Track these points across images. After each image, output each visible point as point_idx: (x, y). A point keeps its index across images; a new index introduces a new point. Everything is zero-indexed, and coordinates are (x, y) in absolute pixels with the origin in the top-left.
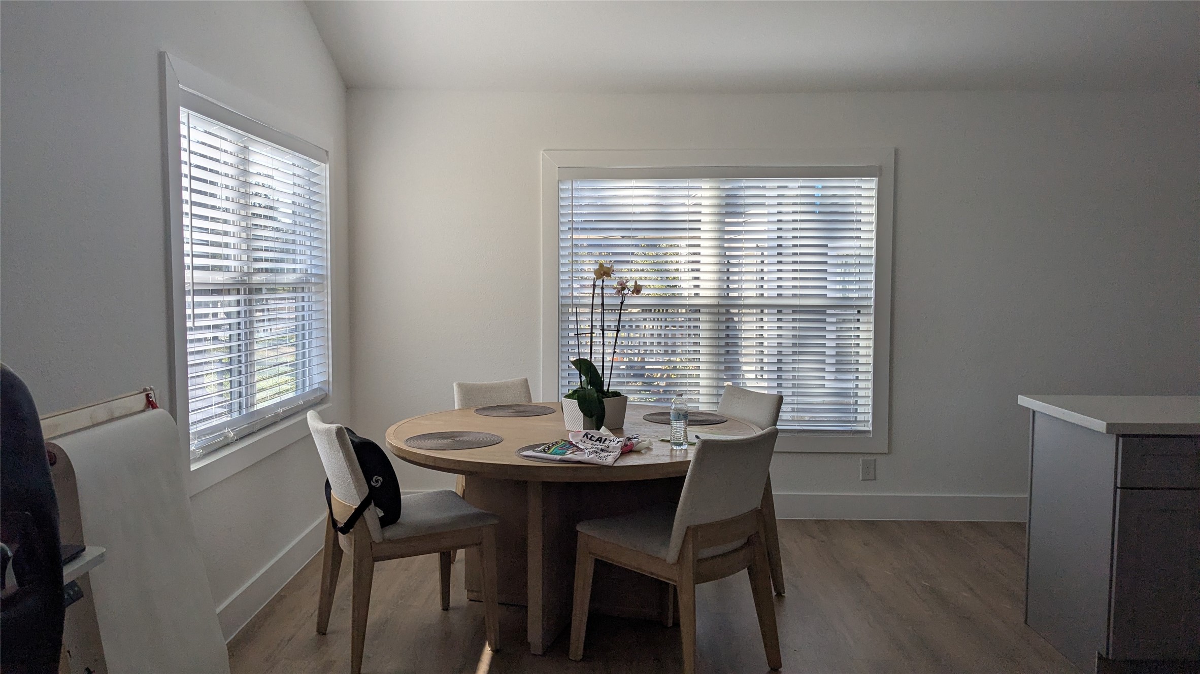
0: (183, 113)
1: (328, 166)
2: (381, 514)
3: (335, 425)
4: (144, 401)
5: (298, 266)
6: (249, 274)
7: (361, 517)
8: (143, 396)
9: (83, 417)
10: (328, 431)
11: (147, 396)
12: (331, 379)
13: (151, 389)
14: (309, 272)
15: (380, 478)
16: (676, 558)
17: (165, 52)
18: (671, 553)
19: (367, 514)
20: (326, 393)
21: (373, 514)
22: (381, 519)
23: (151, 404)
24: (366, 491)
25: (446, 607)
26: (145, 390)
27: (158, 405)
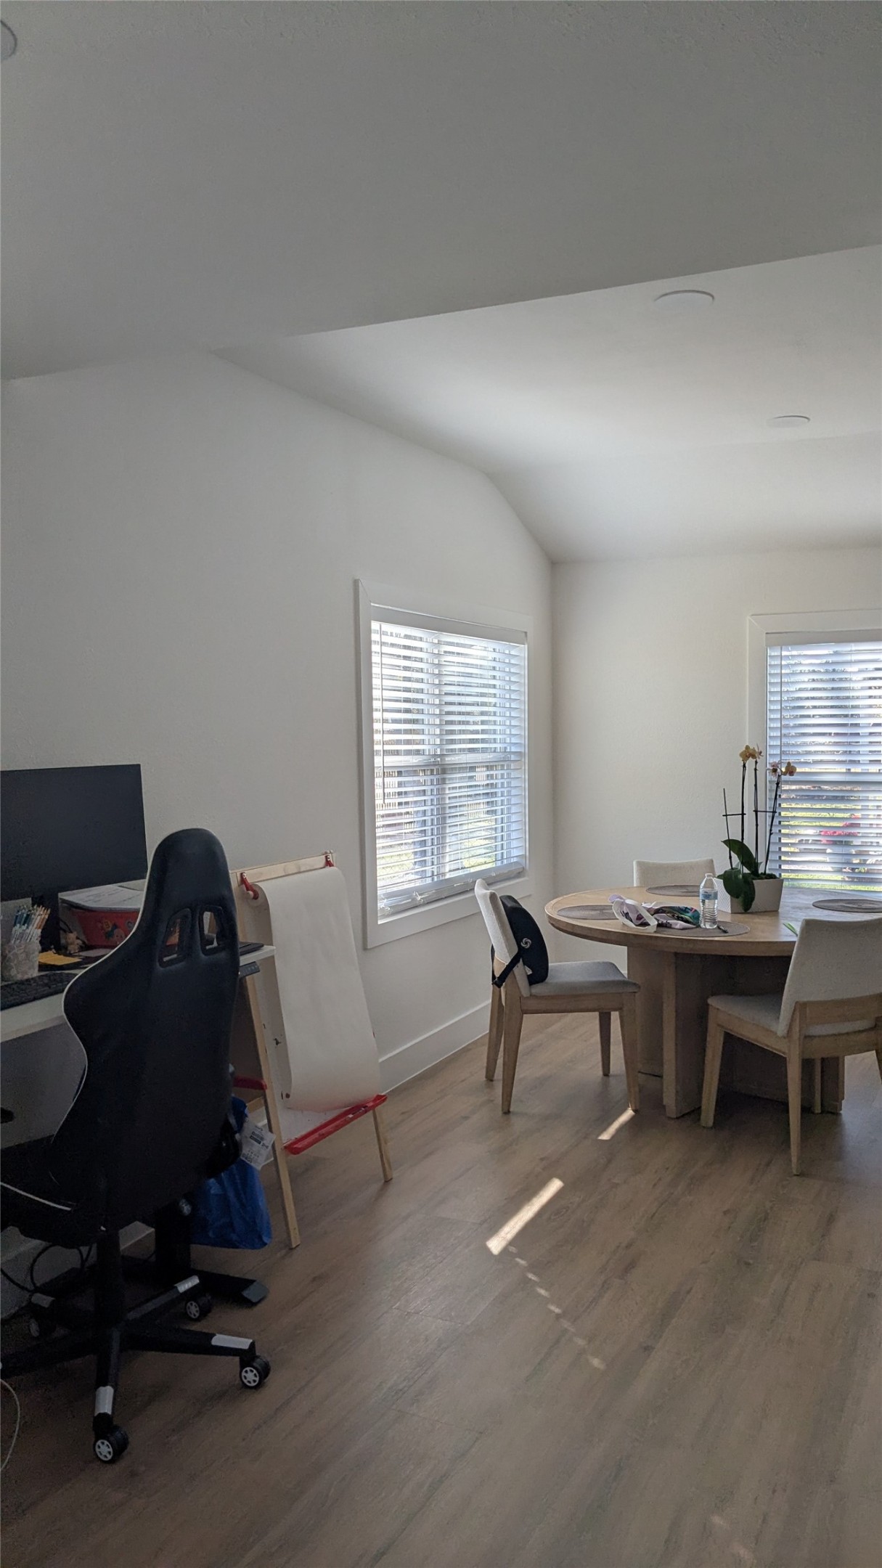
0: (375, 625)
1: (526, 646)
2: (530, 972)
3: (489, 891)
4: (324, 861)
5: (497, 746)
6: (442, 756)
7: (512, 972)
8: (324, 857)
9: (278, 869)
10: (485, 895)
11: (326, 857)
12: (528, 854)
13: (330, 853)
14: (508, 750)
15: (529, 941)
16: (786, 1031)
17: (359, 580)
18: (781, 1027)
19: (516, 970)
20: (523, 868)
21: (521, 971)
22: (529, 977)
23: (328, 864)
24: (516, 950)
25: (606, 1073)
26: (326, 853)
27: (335, 865)
